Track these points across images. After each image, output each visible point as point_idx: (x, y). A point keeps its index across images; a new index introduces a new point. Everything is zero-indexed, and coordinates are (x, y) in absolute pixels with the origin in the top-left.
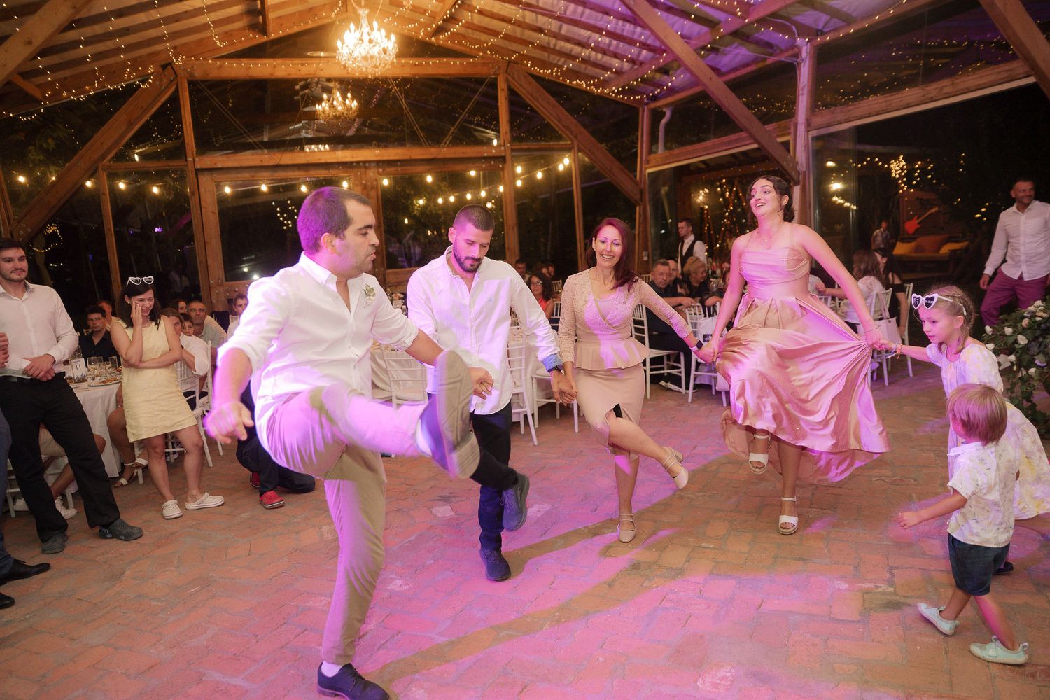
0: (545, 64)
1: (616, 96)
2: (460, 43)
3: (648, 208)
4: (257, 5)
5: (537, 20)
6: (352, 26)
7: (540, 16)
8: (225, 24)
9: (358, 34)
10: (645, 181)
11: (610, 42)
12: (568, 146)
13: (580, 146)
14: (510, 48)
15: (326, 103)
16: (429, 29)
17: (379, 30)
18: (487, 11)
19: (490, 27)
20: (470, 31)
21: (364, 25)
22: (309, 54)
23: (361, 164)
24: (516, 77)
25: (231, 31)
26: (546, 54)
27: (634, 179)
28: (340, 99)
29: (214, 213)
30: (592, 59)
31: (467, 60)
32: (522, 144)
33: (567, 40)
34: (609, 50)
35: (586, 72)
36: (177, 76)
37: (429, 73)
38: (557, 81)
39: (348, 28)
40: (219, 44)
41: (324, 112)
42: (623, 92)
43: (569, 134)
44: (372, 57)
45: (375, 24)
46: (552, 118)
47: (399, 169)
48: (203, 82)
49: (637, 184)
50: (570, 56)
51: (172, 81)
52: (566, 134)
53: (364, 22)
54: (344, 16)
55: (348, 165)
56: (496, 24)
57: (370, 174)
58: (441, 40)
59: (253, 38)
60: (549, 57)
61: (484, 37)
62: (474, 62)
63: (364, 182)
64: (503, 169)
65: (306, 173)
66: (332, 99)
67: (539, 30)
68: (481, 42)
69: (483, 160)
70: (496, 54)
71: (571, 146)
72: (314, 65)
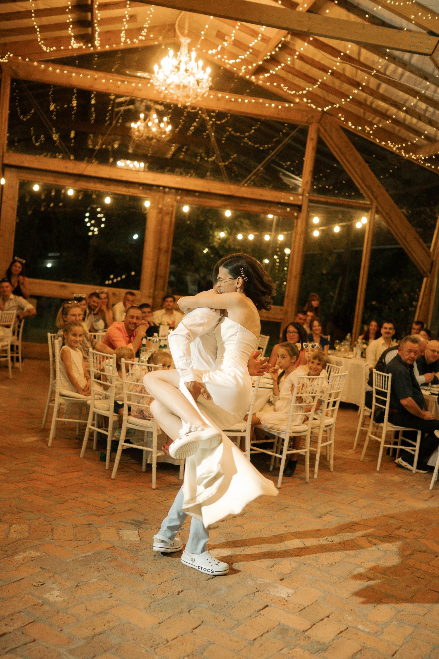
0: (359, 120)
1: (424, 164)
2: (278, 86)
3: (436, 281)
4: (87, 16)
5: (356, 74)
6: (171, 51)
7: (359, 72)
8: (54, 30)
9: (175, 62)
11: (427, 108)
12: (367, 206)
13: (379, 208)
14: (327, 98)
15: (141, 123)
16: (250, 67)
17: (197, 60)
18: (307, 57)
19: (310, 75)
20: (290, 76)
21: (183, 54)
22: (128, 72)
23: (161, 188)
24: (328, 128)
25: (59, 37)
26: (362, 111)
27: (427, 248)
28: (157, 121)
29: (12, 208)
30: (406, 123)
31: (282, 103)
32: (322, 196)
33: (384, 99)
34: (425, 116)
35: (400, 134)
36: (2, 72)
37: (242, 110)
38: (368, 138)
39: (165, 53)
40: (44, 48)
41: (139, 131)
42: (430, 160)
43: (369, 194)
44: (185, 87)
45: (194, 54)
46: (356, 176)
47: (197, 200)
49: (429, 255)
50: (385, 116)
53: (184, 50)
54: (171, 40)
55: (148, 187)
56: (315, 72)
57: (169, 199)
58: (261, 80)
59: (80, 48)
60: (364, 113)
61: (302, 83)
62: (289, 107)
63: (160, 206)
64: (297, 218)
65: (107, 187)
66: (148, 119)
67: (357, 85)
68: (298, 88)
69: (280, 206)
70: (311, 103)
71: (370, 206)
72: (134, 84)
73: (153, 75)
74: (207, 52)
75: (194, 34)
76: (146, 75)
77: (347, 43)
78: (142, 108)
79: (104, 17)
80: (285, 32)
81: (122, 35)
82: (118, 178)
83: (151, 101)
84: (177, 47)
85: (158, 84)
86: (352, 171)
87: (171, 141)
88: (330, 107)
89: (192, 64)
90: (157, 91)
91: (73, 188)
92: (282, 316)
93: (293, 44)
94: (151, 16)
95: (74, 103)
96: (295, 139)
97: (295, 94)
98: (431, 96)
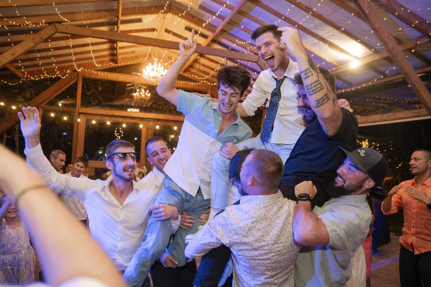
2: (194, 76)
4: (114, 52)
6: (150, 64)
8: (101, 58)
9: (152, 68)
15: (138, 93)
17: (161, 67)
18: (206, 65)
19: (207, 72)
20: (199, 72)
23: (147, 119)
24: (215, 92)
25: (103, 61)
28: (144, 92)
29: (83, 131)
31: (196, 83)
36: (78, 75)
39: (148, 65)
40: (96, 65)
41: (137, 96)
44: (156, 77)
45: (160, 65)
47: (163, 123)
48: (89, 79)
51: (76, 77)
53: (155, 63)
54: (150, 60)
55: (142, 119)
56: (208, 70)
57: (151, 123)
58: (187, 74)
59: (112, 65)
61: (203, 75)
62: (199, 84)
63: (147, 126)
65: (124, 120)
66: (140, 92)
68: (202, 77)
70: (208, 82)
72: (134, 78)
73: (142, 74)
74: (164, 64)
75: (159, 57)
76: (139, 74)
78: (138, 87)
79: (122, 52)
80: (197, 54)
81: (129, 59)
82: (129, 116)
83: (141, 84)
84: (152, 62)
85: (145, 77)
87: (150, 100)
90: (145, 80)
93: (200, 60)
97: (201, 79)
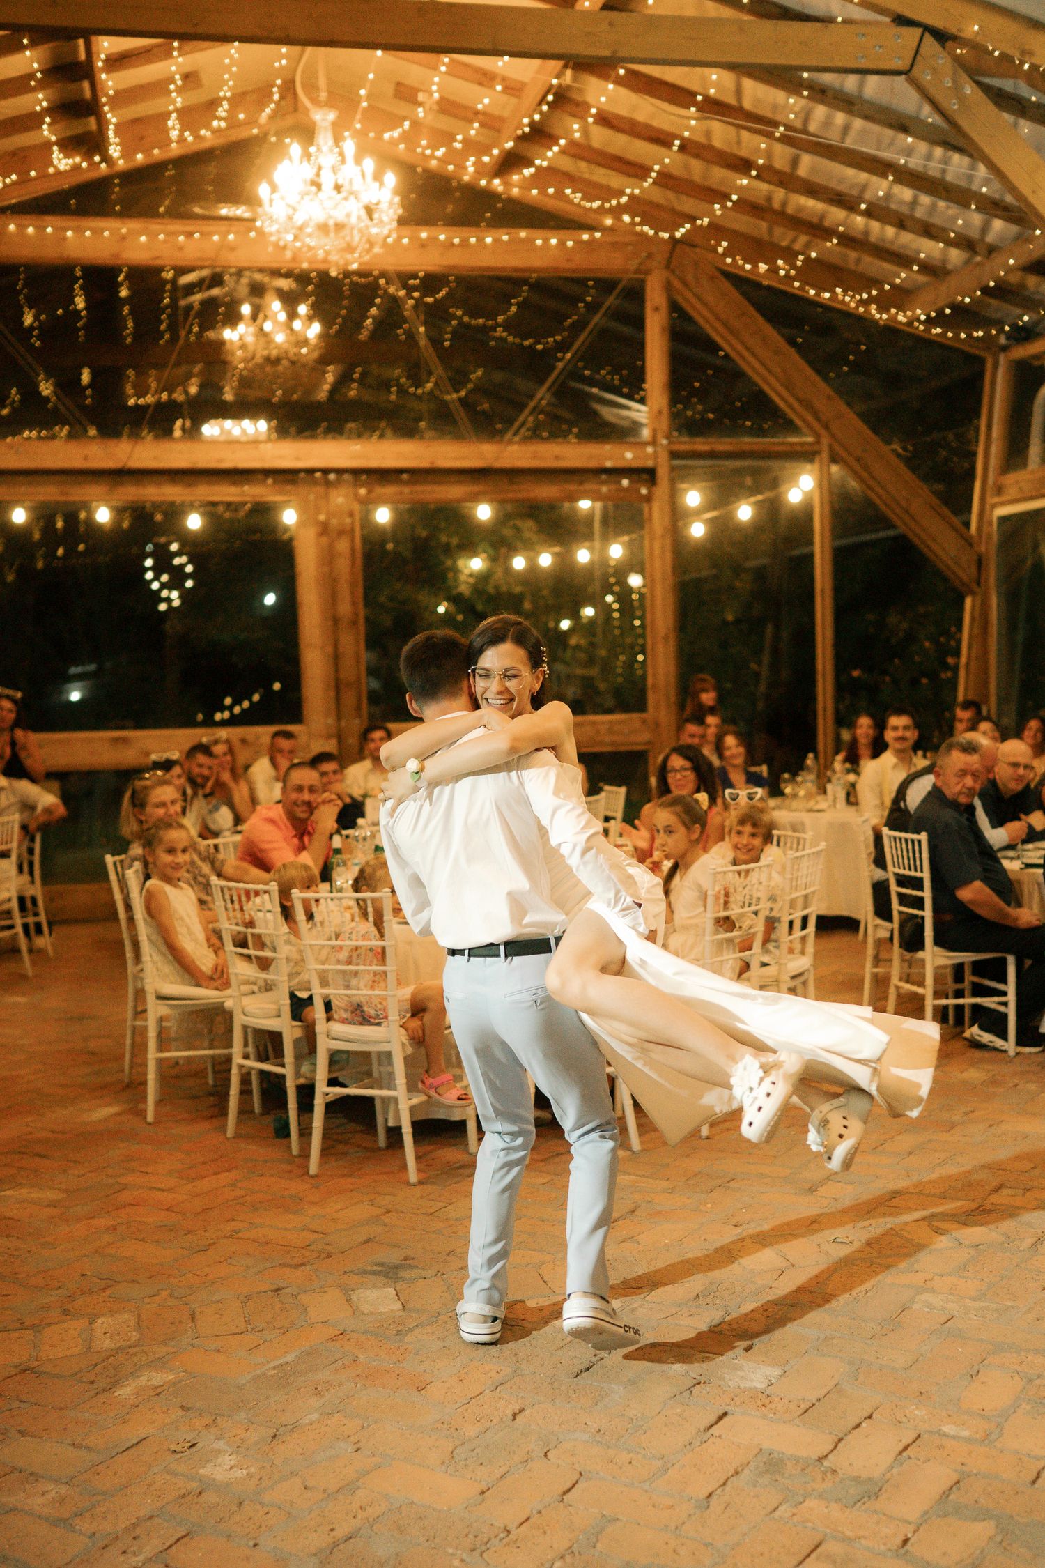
0: (759, 248)
1: (927, 330)
2: (559, 195)
3: (994, 601)
4: (81, 90)
5: (739, 142)
6: (295, 147)
7: (745, 134)
9: (308, 171)
10: (989, 536)
11: (915, 198)
12: (809, 449)
13: (837, 448)
14: (678, 207)
15: (247, 326)
16: (486, 159)
17: (358, 159)
18: (619, 116)
19: (630, 157)
20: (583, 165)
21: (325, 148)
22: (197, 210)
23: (318, 475)
24: (690, 278)
25: (22, 149)
26: (764, 225)
27: (963, 529)
28: (283, 317)
30: (872, 239)
31: (573, 233)
32: (699, 440)
33: (812, 190)
34: (912, 217)
35: (861, 268)
37: (484, 264)
38: (788, 289)
39: (280, 151)
41: (243, 346)
42: (940, 319)
43: (810, 419)
44: (339, 227)
45: (349, 146)
47: (406, 490)
49: (969, 542)
50: (819, 230)
52: (804, 421)
53: (324, 139)
54: (289, 121)
55: (286, 476)
56: (639, 150)
57: (340, 498)
58: (516, 185)
59: (76, 168)
60: (770, 231)
61: (613, 179)
62: (592, 241)
63: (322, 517)
64: (648, 499)
65: (188, 491)
66: (261, 316)
67: (744, 166)
68: (608, 193)
69: (604, 477)
70: (642, 224)
71: (815, 448)
72: (216, 238)
73: (260, 210)
74: (379, 138)
75: (342, 99)
76: (241, 211)
77: (706, 70)
78: (243, 290)
79: (121, 87)
80: (556, 65)
81: (170, 123)
82: (213, 465)
83: (261, 270)
84: (307, 134)
85: (274, 228)
86: (761, 369)
87: (324, 361)
88: (688, 226)
89: (350, 171)
90: (276, 245)
91: (106, 502)
92: (645, 736)
93: (581, 91)
94: (234, 69)
95: (80, 303)
96: (617, 315)
97: (601, 208)
98: (920, 169)
